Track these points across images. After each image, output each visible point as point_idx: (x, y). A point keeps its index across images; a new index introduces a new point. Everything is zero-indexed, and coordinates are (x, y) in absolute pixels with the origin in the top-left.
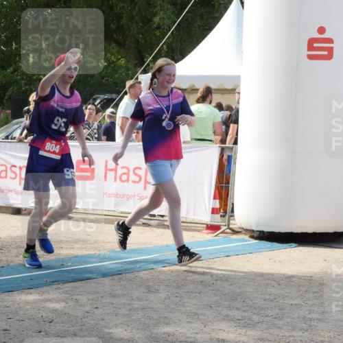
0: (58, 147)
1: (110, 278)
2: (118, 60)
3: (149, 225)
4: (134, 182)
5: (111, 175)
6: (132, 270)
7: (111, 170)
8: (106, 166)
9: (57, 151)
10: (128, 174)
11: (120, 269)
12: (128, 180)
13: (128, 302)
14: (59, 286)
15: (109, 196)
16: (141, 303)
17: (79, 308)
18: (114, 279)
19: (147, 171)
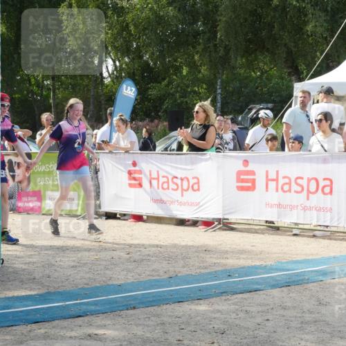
1: (279, 289)
2: (271, 69)
5: (272, 185)
6: (300, 282)
8: (267, 176)
10: (290, 184)
11: (288, 280)
12: (290, 190)
13: (300, 315)
14: (228, 297)
15: (272, 206)
16: (312, 316)
17: (249, 319)
18: (283, 291)
19: (309, 180)
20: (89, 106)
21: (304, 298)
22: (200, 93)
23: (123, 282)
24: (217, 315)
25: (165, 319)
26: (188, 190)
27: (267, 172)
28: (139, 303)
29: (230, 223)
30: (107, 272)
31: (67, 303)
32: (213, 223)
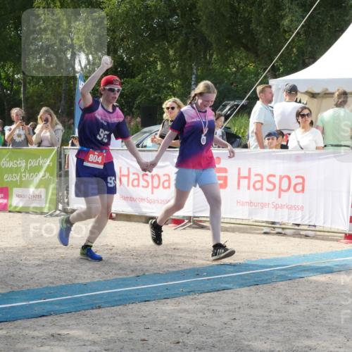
0: (100, 157)
1: (247, 288)
2: (247, 65)
3: (285, 234)
4: (268, 190)
5: (244, 183)
6: (269, 281)
7: (245, 178)
8: (239, 174)
9: (100, 161)
10: (262, 181)
11: (256, 279)
12: (261, 188)
13: (267, 314)
14: (196, 296)
15: (243, 204)
16: (280, 315)
17: (216, 319)
18: (250, 290)
19: (281, 178)
20: (60, 101)
21: (272, 297)
22: (174, 89)
23: (89, 281)
24: (184, 315)
25: (131, 319)
26: (158, 187)
27: (239, 169)
28: (105, 303)
29: (201, 221)
30: (74, 271)
31: (31, 302)
32: (183, 221)
